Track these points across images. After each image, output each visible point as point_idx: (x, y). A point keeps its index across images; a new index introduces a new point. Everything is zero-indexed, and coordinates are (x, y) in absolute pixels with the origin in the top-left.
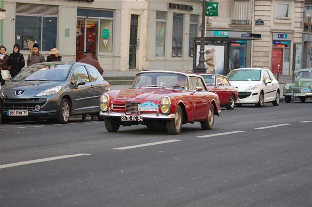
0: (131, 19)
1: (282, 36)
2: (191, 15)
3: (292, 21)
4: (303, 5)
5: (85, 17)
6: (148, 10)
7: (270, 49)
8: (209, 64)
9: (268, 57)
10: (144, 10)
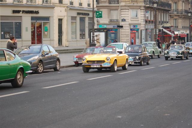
0: (59, 21)
1: (135, 27)
2: (89, 18)
3: (140, 19)
4: (144, 11)
5: (35, 21)
6: (67, 16)
7: (129, 33)
8: (97, 42)
9: (128, 37)
10: (65, 16)
